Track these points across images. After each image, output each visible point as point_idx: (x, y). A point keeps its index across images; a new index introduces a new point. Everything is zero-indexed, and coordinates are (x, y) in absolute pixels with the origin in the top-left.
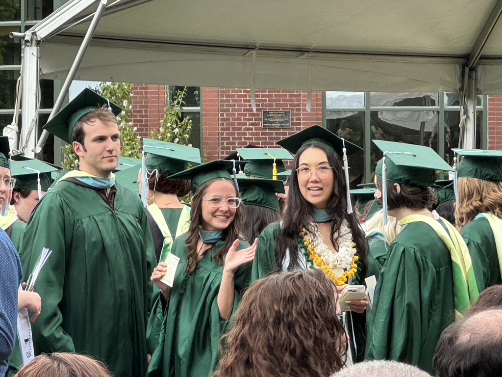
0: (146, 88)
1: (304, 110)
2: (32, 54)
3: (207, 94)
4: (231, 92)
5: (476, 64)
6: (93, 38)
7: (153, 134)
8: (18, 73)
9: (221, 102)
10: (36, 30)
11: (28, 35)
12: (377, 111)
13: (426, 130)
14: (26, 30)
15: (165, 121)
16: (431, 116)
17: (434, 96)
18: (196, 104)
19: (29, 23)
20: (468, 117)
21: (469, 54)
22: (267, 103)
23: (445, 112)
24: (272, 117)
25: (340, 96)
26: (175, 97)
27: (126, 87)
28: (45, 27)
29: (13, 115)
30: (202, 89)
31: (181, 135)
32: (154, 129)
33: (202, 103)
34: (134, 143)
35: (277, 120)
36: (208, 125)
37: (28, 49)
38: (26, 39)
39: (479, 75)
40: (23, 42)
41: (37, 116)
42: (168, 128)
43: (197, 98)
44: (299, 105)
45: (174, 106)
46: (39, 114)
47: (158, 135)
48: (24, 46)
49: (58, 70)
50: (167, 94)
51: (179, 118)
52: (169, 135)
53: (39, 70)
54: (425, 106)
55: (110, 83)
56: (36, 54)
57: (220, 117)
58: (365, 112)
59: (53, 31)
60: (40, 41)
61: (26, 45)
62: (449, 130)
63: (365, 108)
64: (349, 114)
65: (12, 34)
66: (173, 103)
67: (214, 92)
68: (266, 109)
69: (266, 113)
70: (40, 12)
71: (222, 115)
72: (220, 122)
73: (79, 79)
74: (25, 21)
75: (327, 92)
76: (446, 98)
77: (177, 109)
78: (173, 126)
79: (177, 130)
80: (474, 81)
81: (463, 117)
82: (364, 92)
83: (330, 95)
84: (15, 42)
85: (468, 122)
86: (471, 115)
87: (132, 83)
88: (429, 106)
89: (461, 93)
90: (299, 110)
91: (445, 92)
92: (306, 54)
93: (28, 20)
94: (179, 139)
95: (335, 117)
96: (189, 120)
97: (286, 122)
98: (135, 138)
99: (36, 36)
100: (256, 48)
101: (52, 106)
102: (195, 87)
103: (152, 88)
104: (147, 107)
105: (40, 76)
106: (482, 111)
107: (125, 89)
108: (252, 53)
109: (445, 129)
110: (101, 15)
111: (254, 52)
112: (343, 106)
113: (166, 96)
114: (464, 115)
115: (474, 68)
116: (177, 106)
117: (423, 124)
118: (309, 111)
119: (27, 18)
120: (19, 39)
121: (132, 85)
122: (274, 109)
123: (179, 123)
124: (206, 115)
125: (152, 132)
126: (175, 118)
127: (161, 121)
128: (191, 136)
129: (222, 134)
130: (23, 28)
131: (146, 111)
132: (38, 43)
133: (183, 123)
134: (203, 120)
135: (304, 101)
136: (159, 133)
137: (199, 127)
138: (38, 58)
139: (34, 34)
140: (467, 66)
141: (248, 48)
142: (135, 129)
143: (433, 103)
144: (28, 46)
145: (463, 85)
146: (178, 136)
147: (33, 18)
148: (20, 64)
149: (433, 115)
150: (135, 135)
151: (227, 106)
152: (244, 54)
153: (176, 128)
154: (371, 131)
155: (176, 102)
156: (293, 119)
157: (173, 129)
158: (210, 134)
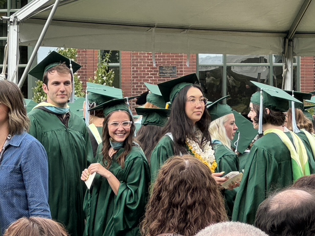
0: (86, 52)
1: (185, 65)
2: (15, 30)
3: (124, 55)
4: (139, 54)
5: (293, 37)
6: (53, 20)
7: (90, 80)
8: (5, 42)
9: (132, 60)
10: (17, 15)
11: (12, 18)
12: (231, 66)
13: (261, 78)
14: (10, 15)
15: (98, 72)
16: (265, 70)
17: (266, 57)
18: (117, 61)
19: (12, 10)
20: (288, 70)
21: (288, 31)
22: (162, 61)
23: (274, 67)
24: (165, 70)
25: (207, 56)
26: (104, 57)
27: (73, 51)
28: (23, 13)
29: (2, 68)
30: (121, 52)
31: (107, 81)
32: (91, 77)
33: (121, 61)
34: (78, 86)
35: (168, 72)
36: (125, 74)
37: (12, 27)
38: (11, 20)
39: (295, 43)
40: (9, 22)
41: (17, 68)
42: (100, 76)
43: (118, 58)
44: (182, 62)
45: (103, 62)
46: (19, 68)
47: (93, 81)
48: (9, 25)
49: (30, 40)
50: (99, 55)
51: (106, 70)
52: (100, 81)
53: (19, 40)
54: (261, 63)
55: (64, 48)
56: (16, 30)
57: (132, 70)
58: (223, 67)
59: (28, 16)
60: (19, 22)
61: (10, 25)
62: (275, 78)
63: (223, 64)
64: (213, 68)
65: (2, 18)
66: (103, 61)
67: (128, 54)
68: (161, 65)
69: (161, 68)
70: (19, 4)
71: (133, 68)
72: (132, 73)
73: (43, 45)
74: (10, 9)
75: (199, 54)
76: (274, 58)
77: (105, 64)
78: (103, 75)
79: (105, 78)
80: (291, 48)
81: (284, 70)
82: (223, 54)
83: (201, 56)
84: (3, 22)
85: (288, 73)
86: (290, 69)
87: (77, 48)
88: (263, 63)
89: (284, 55)
90: (182, 65)
91: (273, 55)
92: (186, 30)
93: (11, 9)
94: (106, 83)
95: (204, 70)
96: (112, 71)
97: (174, 73)
98: (79, 82)
99: (17, 18)
100: (155, 26)
101: (27, 63)
102: (117, 51)
103: (90, 51)
104: (86, 63)
105: (19, 43)
106: (297, 67)
107: (72, 52)
108: (152, 30)
109: (273, 77)
110: (58, 6)
111: (154, 29)
112: (209, 63)
113: (98, 56)
114: (285, 69)
115: (292, 39)
116: (105, 62)
117: (259, 74)
118: (188, 66)
119: (11, 8)
120: (6, 20)
121: (77, 50)
122: (166, 65)
123: (106, 74)
124: (123, 68)
125: (89, 79)
126: (104, 70)
127: (95, 72)
128: (113, 81)
129: (133, 80)
130: (8, 14)
131: (85, 66)
132: (18, 23)
133: (109, 73)
134: (121, 71)
135: (185, 59)
136: (94, 79)
137: (119, 76)
138: (18, 32)
139: (16, 17)
140: (287, 38)
141: (150, 26)
142: (79, 77)
143: (266, 61)
144: (12, 25)
145: (284, 50)
146: (105, 81)
147: (15, 7)
148: (7, 36)
149: (266, 68)
150: (79, 81)
151: (136, 62)
152: (147, 31)
153: (104, 76)
154: (227, 78)
155: (104, 60)
156: (178, 71)
157: (103, 77)
158: (125, 80)
